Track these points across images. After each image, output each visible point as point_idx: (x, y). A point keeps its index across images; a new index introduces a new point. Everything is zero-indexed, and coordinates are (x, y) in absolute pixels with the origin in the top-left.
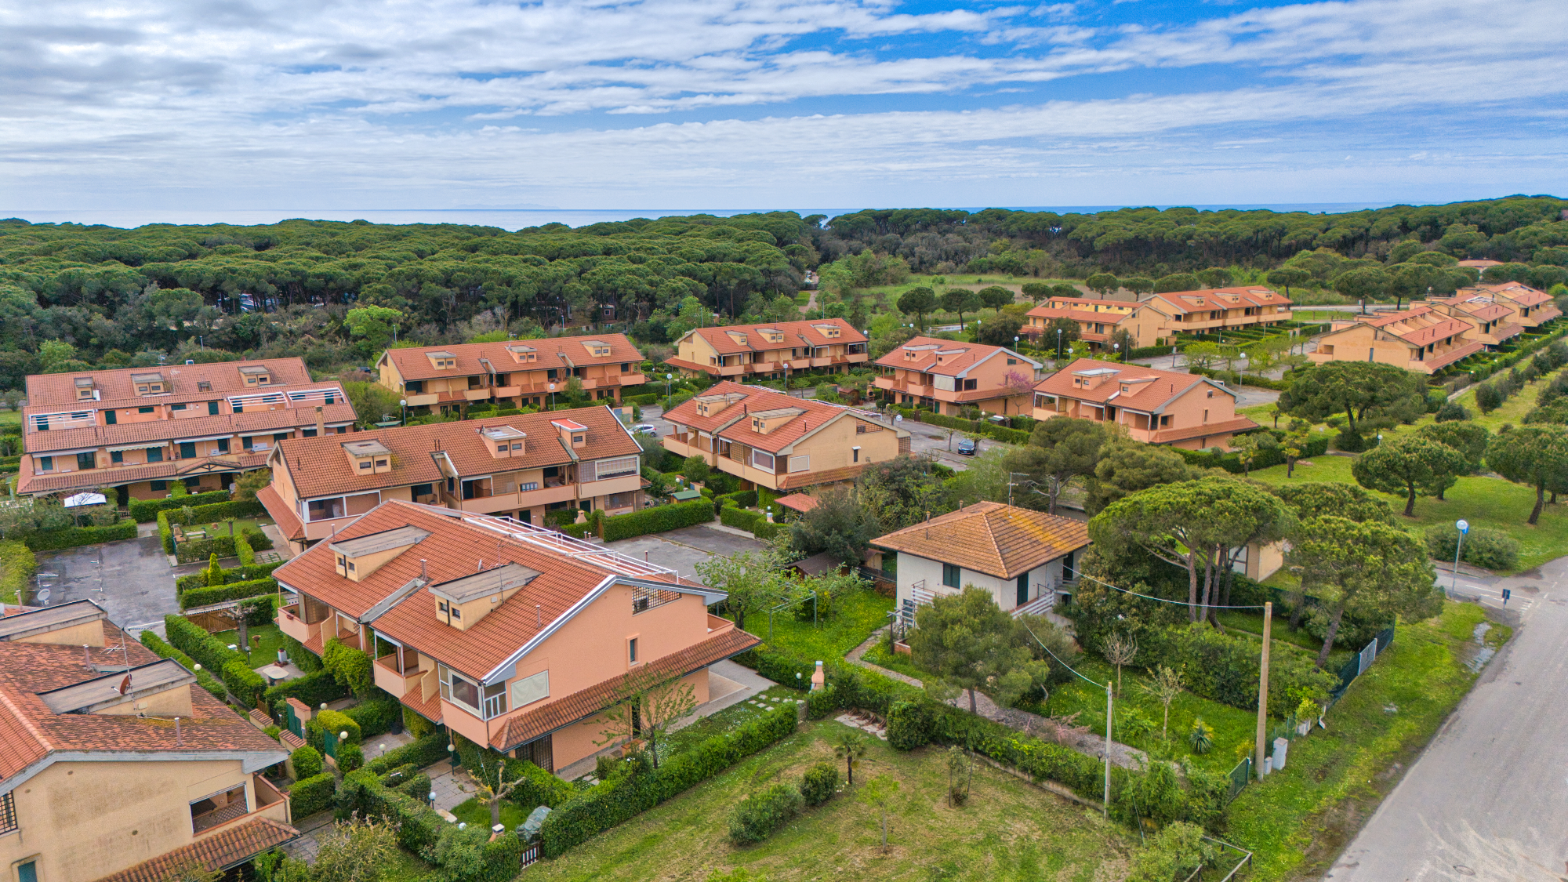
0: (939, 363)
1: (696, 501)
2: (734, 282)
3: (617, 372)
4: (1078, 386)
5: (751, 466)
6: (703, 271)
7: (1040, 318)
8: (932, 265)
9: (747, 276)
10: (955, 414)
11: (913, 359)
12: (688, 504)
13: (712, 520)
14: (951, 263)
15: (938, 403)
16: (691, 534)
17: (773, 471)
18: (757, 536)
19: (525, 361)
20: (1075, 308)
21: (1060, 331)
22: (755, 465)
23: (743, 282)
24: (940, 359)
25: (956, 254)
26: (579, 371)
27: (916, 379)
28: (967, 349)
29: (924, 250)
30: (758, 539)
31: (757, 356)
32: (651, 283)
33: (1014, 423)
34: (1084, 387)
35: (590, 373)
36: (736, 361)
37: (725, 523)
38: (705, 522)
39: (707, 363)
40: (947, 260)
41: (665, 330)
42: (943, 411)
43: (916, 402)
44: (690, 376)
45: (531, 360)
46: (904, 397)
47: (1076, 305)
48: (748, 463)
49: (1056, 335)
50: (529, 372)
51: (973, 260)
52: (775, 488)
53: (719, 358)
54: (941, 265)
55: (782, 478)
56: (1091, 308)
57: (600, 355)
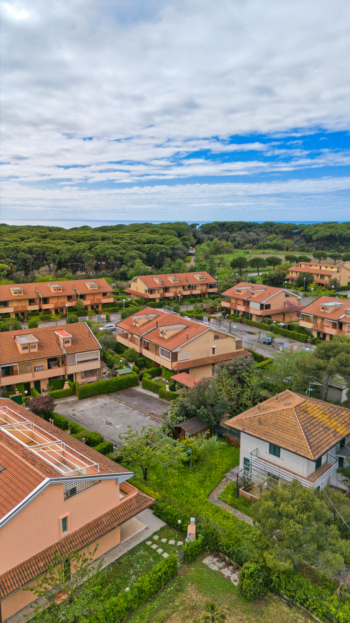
0: (252, 296)
1: (129, 376)
2: (158, 253)
3: (101, 297)
4: (323, 311)
5: (159, 356)
6: (145, 248)
7: (295, 272)
8: (243, 245)
9: (164, 251)
11: (240, 293)
12: (124, 377)
13: (137, 385)
14: (251, 245)
15: (251, 315)
16: (125, 394)
17: (170, 360)
18: (160, 397)
19: (56, 292)
20: (311, 267)
21: (305, 278)
22: (161, 356)
23: (162, 253)
24: (253, 294)
25: (253, 241)
26: (82, 297)
27: (241, 303)
28: (266, 289)
29: (240, 239)
30: (161, 399)
31: (166, 289)
32: (121, 254)
33: (290, 327)
34: (326, 311)
35: (87, 298)
36: (157, 292)
37: (144, 387)
38: (134, 386)
39: (143, 292)
40: (249, 243)
41: (127, 274)
42: (254, 319)
43: (241, 314)
44: (136, 298)
45: (59, 291)
46: (235, 311)
47: (311, 266)
48: (157, 354)
49: (303, 280)
50: (58, 297)
51: (261, 243)
52: (171, 369)
53: (149, 290)
54: (247, 245)
55: (175, 364)
56: (318, 268)
57: (92, 289)
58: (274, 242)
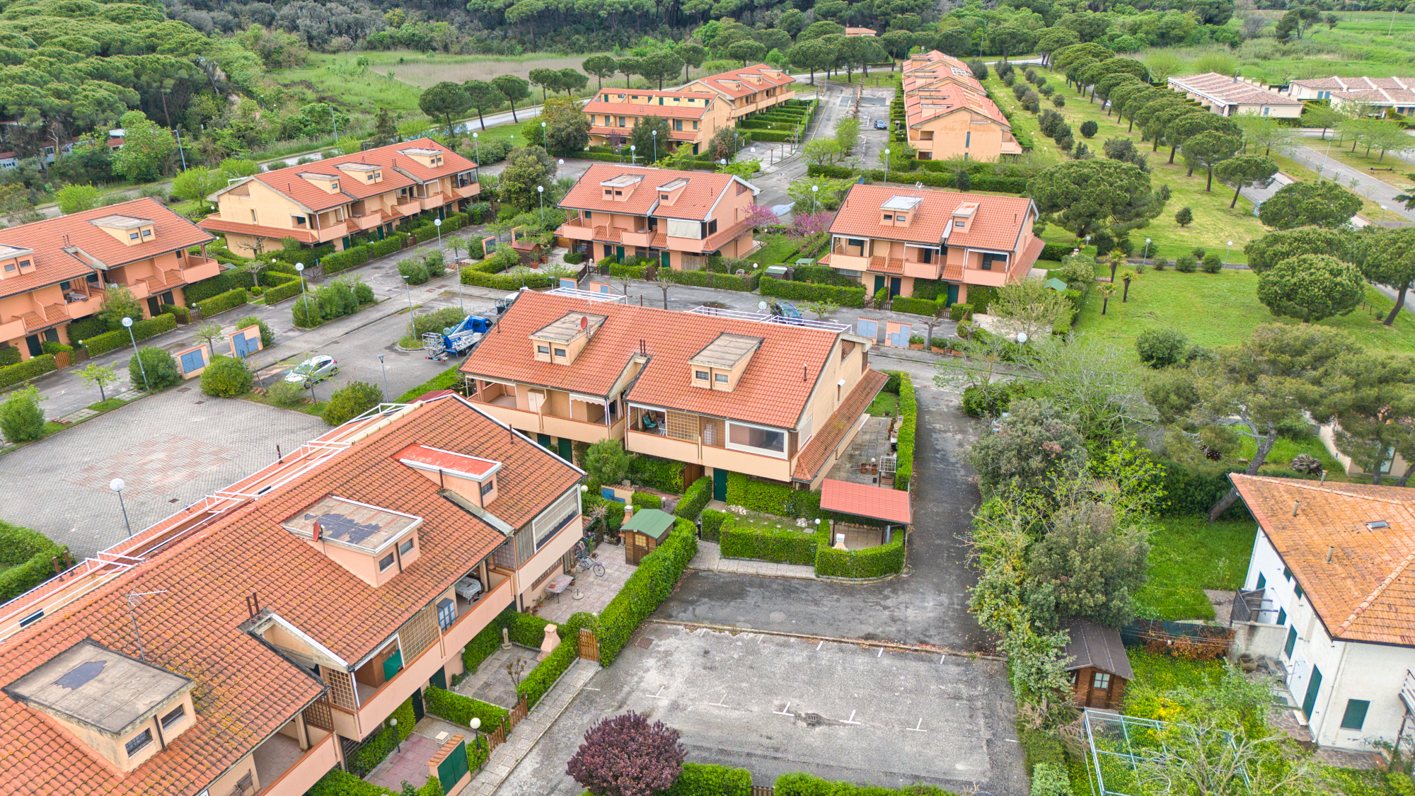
0: (663, 202)
1: (674, 535)
4: (889, 223)
7: (600, 115)
8: (325, 41)
10: (697, 267)
13: (701, 551)
14: (345, 39)
15: (667, 254)
17: (783, 455)
18: (820, 572)
19: (15, 273)
20: (634, 101)
22: (735, 446)
24: (665, 197)
25: (349, 27)
26: (113, 275)
27: (630, 224)
28: (688, 180)
30: (824, 578)
31: (356, 207)
34: (898, 224)
35: (131, 275)
36: (332, 219)
39: (289, 225)
40: (340, 34)
42: (676, 264)
45: (25, 270)
46: (607, 249)
47: (635, 97)
50: (29, 293)
51: (372, 34)
53: (310, 216)
54: (336, 41)
55: (795, 461)
56: (655, 101)
57: (138, 241)
58: (407, 29)
